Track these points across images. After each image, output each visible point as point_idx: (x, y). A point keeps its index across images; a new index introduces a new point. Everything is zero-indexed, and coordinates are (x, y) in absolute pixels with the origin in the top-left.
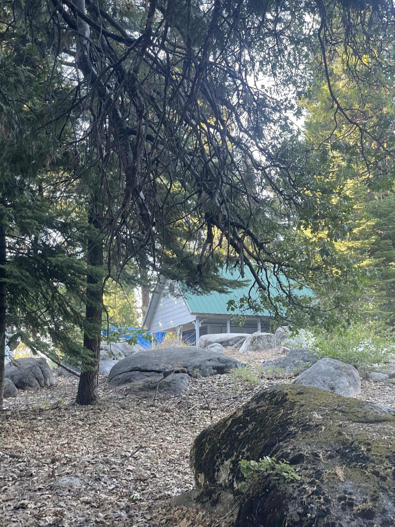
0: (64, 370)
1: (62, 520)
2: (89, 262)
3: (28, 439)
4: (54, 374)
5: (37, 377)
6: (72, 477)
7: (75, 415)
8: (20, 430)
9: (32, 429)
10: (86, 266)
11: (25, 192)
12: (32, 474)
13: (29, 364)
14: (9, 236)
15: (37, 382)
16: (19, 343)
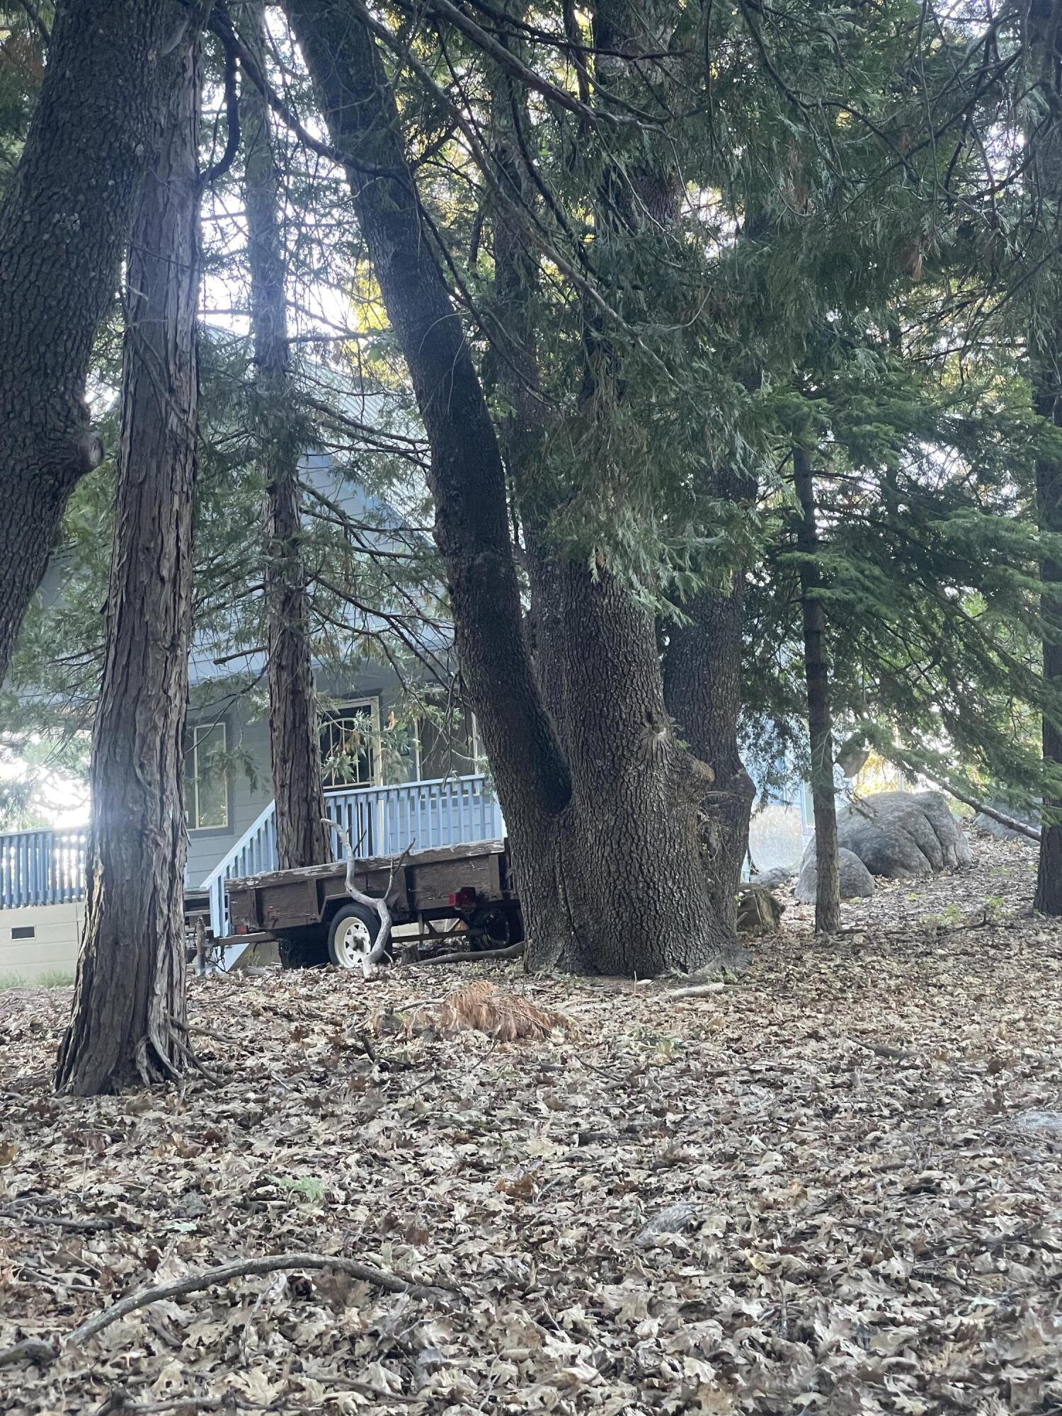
0: (992, 822)
1: (1039, 1226)
2: (1044, 524)
3: (917, 1006)
4: (967, 835)
5: (921, 843)
6: (1054, 1113)
7: (1039, 944)
8: (892, 983)
9: (924, 981)
10: (1034, 534)
11: (857, 351)
12: (941, 1099)
13: (897, 809)
14: (819, 474)
15: (922, 855)
16: (867, 754)
